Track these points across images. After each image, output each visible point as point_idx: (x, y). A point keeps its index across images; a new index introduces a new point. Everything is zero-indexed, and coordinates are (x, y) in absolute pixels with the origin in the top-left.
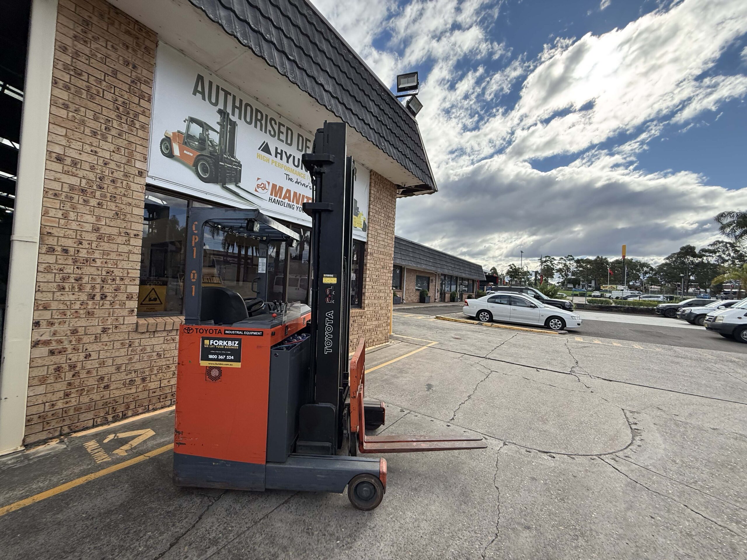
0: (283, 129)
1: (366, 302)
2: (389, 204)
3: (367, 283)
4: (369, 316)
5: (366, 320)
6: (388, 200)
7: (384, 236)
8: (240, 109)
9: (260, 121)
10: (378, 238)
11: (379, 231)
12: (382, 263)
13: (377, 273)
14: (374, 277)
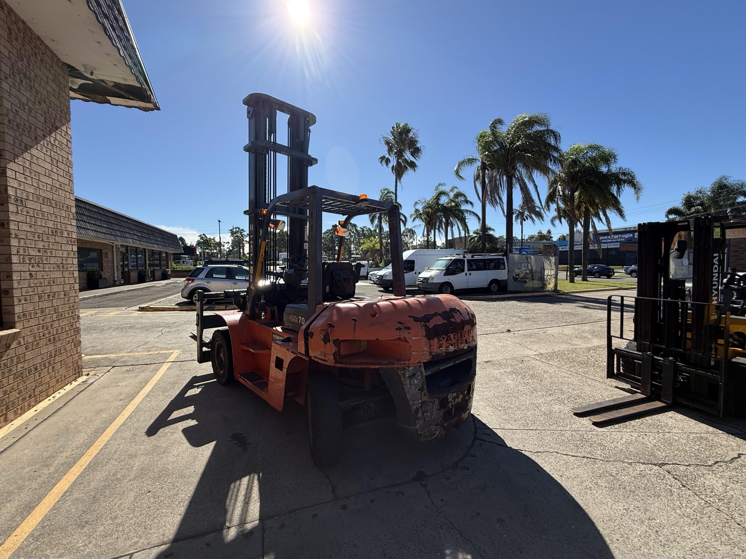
1: (18, 310)
2: (53, 99)
3: (15, 267)
4: (30, 340)
5: (22, 350)
6: (49, 89)
7: (48, 166)
10: (34, 167)
11: (34, 151)
12: (51, 224)
13: (40, 245)
14: (32, 253)
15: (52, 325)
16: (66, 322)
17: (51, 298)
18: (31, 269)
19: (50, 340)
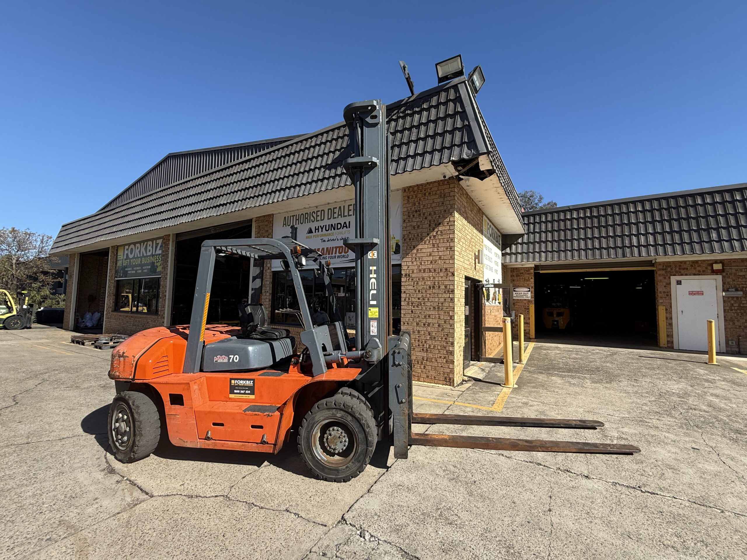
0: (319, 213)
3: (402, 307)
8: (298, 220)
9: (307, 218)
10: (418, 255)
11: (420, 247)
12: (429, 283)
13: (420, 296)
14: (413, 300)
15: (425, 342)
16: (439, 343)
17: (426, 326)
18: (413, 308)
19: (423, 350)
